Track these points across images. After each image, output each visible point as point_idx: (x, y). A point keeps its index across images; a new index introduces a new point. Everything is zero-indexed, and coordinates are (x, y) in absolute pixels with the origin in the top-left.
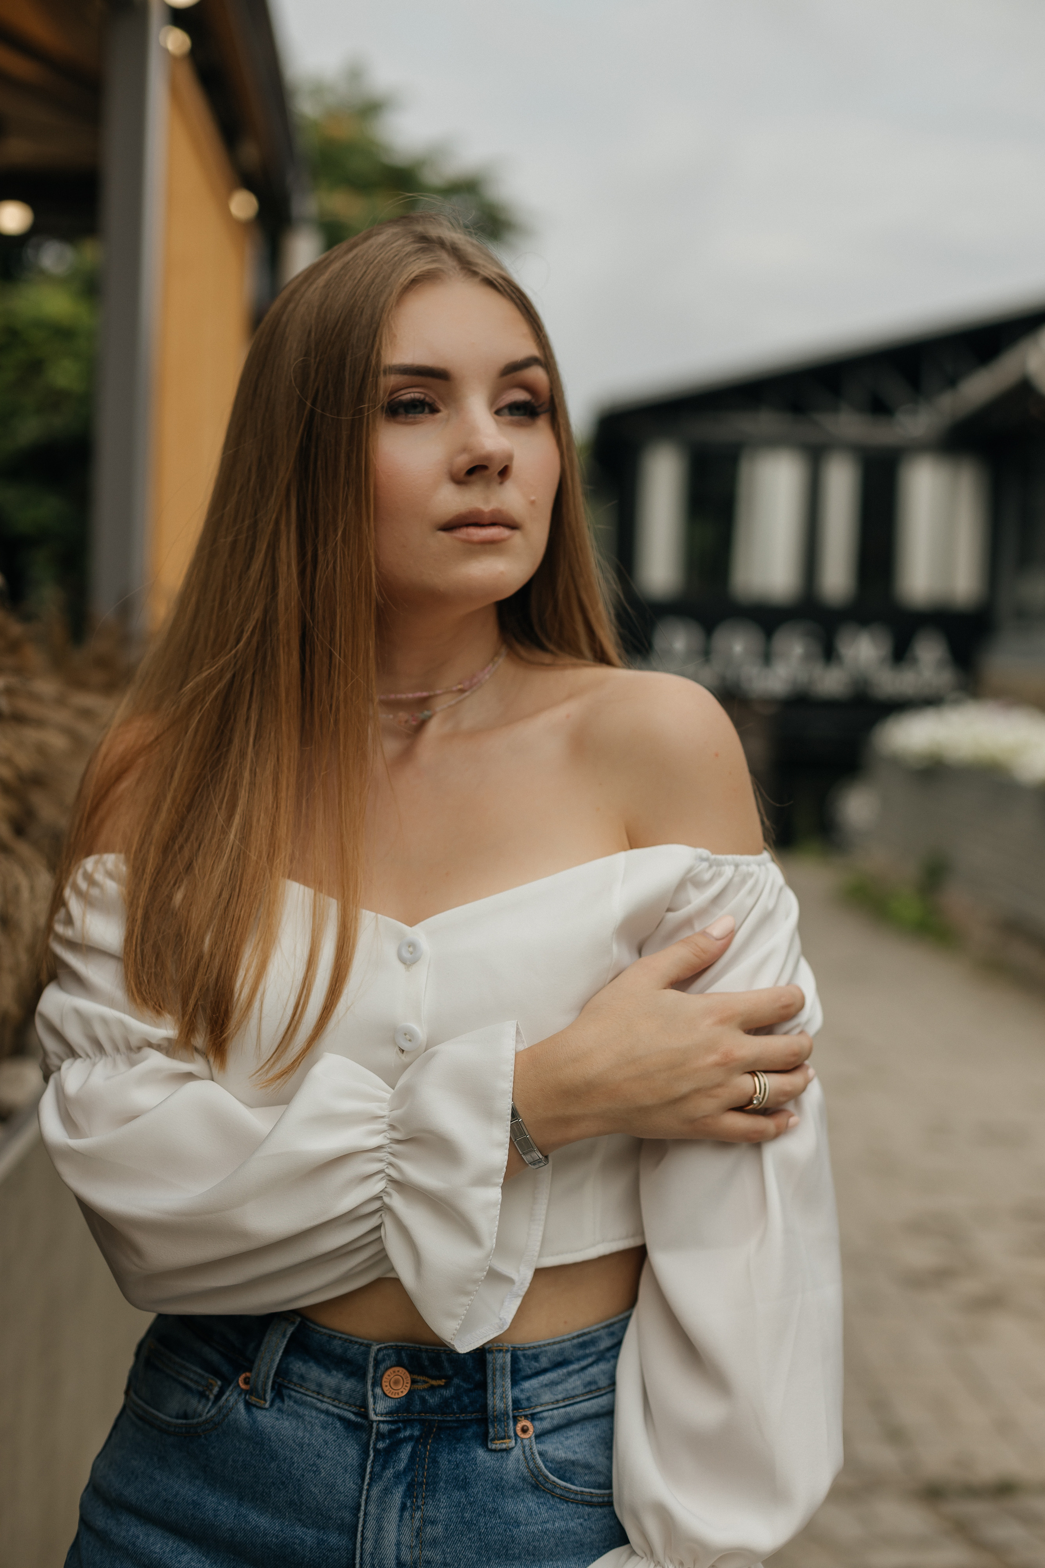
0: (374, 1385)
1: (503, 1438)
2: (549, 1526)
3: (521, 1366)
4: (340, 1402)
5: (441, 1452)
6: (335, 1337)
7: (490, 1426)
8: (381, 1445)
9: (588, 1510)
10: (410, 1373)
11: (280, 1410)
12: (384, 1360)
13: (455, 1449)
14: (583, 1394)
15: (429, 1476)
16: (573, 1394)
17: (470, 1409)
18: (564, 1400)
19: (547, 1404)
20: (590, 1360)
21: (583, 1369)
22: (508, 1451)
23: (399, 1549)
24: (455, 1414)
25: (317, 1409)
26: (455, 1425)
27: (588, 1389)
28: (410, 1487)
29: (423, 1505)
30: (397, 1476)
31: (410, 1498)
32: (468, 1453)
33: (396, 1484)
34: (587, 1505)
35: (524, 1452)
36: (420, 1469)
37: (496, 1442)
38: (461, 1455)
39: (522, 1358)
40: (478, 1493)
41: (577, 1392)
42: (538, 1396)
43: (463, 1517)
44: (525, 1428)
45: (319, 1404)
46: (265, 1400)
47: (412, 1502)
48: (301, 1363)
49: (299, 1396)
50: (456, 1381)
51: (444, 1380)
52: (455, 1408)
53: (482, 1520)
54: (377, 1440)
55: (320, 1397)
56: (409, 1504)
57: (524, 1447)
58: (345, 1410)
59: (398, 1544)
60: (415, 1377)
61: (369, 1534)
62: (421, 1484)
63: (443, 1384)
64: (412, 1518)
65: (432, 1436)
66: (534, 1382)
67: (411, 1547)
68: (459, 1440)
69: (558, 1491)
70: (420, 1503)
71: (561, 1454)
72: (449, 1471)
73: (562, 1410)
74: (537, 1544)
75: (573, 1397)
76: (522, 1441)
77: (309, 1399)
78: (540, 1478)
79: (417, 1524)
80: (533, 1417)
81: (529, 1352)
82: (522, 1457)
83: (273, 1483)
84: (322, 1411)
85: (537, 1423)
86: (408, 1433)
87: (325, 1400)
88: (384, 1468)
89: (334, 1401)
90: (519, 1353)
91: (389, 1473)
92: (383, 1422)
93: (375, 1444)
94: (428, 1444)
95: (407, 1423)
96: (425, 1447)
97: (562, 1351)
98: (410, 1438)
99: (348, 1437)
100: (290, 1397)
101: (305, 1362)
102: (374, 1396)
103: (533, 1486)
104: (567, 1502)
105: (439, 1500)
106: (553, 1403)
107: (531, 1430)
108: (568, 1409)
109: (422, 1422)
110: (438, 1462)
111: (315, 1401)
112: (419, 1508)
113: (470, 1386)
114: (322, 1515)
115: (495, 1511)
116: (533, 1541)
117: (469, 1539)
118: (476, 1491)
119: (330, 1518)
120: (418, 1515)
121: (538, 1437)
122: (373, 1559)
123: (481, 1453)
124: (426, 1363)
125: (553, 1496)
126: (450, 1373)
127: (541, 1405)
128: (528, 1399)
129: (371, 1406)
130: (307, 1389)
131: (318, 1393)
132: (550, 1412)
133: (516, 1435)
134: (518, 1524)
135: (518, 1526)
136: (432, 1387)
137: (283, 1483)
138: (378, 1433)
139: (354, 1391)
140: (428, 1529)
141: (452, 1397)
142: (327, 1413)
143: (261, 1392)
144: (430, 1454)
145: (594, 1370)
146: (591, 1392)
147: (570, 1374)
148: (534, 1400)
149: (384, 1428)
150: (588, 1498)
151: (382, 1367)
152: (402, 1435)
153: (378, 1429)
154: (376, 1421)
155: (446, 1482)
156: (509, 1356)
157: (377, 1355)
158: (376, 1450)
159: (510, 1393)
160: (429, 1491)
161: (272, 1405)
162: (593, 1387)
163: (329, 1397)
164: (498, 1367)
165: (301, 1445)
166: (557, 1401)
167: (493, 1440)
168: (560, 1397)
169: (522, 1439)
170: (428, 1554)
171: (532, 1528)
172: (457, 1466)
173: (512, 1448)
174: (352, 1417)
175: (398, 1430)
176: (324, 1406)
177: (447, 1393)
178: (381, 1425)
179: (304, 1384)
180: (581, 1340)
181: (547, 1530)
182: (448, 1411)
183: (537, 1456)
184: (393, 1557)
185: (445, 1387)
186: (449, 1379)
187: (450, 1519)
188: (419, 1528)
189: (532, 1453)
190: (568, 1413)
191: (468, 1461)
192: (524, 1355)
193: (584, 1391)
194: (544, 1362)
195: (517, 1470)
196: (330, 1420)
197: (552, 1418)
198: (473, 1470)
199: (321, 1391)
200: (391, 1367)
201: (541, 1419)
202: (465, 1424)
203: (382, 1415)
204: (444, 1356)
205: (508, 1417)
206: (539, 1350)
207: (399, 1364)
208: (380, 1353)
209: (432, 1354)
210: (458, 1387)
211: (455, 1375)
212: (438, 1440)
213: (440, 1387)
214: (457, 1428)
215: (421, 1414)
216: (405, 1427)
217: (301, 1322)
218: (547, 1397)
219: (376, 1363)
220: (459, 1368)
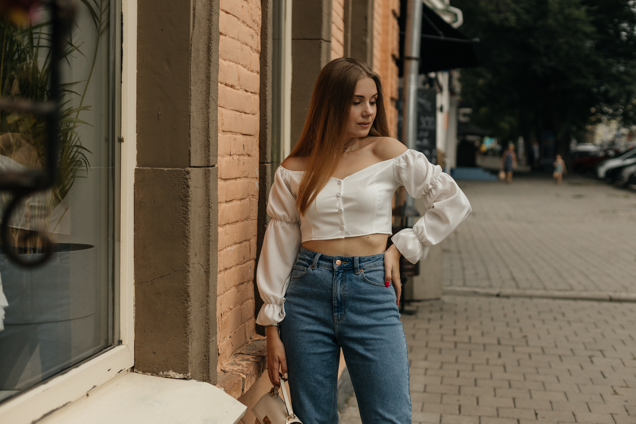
0: (335, 263)
1: (358, 272)
2: (367, 288)
3: (360, 260)
6: (327, 256)
7: (355, 270)
8: (336, 273)
10: (341, 261)
11: (318, 270)
12: (336, 259)
14: (373, 266)
15: (345, 278)
20: (375, 260)
21: (373, 262)
22: (359, 274)
23: (340, 292)
25: (325, 269)
28: (342, 281)
33: (339, 280)
34: (375, 286)
36: (343, 277)
38: (350, 275)
40: (354, 282)
43: (351, 286)
46: (315, 268)
50: (349, 262)
52: (349, 267)
53: (355, 287)
54: (335, 273)
56: (341, 284)
57: (362, 274)
58: (330, 268)
59: (340, 291)
61: (335, 289)
62: (343, 280)
64: (342, 286)
66: (364, 263)
67: (342, 291)
68: (350, 273)
69: (369, 282)
70: (343, 283)
71: (369, 276)
72: (348, 278)
75: (371, 266)
78: (365, 280)
79: (343, 287)
80: (364, 269)
81: (362, 258)
82: (361, 276)
83: (318, 283)
84: (326, 269)
85: (364, 270)
86: (341, 271)
88: (337, 277)
89: (328, 267)
91: (338, 278)
92: (336, 269)
95: (341, 269)
96: (344, 274)
97: (369, 258)
98: (341, 272)
99: (330, 273)
100: (320, 267)
101: (322, 261)
102: (335, 265)
104: (371, 284)
105: (347, 283)
107: (363, 271)
108: (370, 268)
109: (343, 269)
110: (346, 276)
112: (343, 284)
113: (352, 263)
114: (326, 287)
115: (357, 285)
116: (364, 291)
117: (353, 290)
119: (328, 288)
120: (343, 285)
121: (365, 273)
122: (336, 294)
123: (354, 275)
124: (344, 259)
127: (365, 267)
128: (362, 266)
129: (334, 267)
130: (323, 266)
131: (325, 266)
133: (360, 272)
134: (361, 287)
136: (345, 263)
137: (319, 282)
138: (336, 271)
139: (331, 265)
141: (348, 265)
142: (327, 269)
143: (315, 267)
145: (375, 262)
147: (371, 262)
148: (364, 266)
149: (337, 270)
150: (375, 284)
152: (340, 272)
155: (348, 280)
156: (358, 258)
158: (335, 274)
159: (359, 264)
160: (345, 281)
161: (317, 269)
162: (375, 265)
164: (356, 260)
165: (322, 275)
167: (356, 272)
168: (369, 266)
170: (346, 293)
171: (364, 288)
172: (350, 277)
174: (331, 270)
175: (339, 271)
176: (326, 268)
177: (348, 264)
180: (373, 256)
183: (364, 276)
184: (339, 293)
185: (347, 263)
187: (349, 286)
188: (344, 288)
191: (352, 276)
192: (361, 258)
194: (365, 260)
195: (361, 278)
196: (327, 271)
197: (367, 270)
198: (352, 278)
201: (365, 270)
202: (351, 270)
204: (347, 258)
205: (358, 268)
206: (364, 257)
207: (339, 259)
208: (336, 258)
209: (345, 258)
210: (350, 263)
211: (349, 261)
212: (346, 273)
213: (346, 263)
214: (349, 271)
215: (343, 268)
216: (340, 270)
217: (322, 254)
218: (366, 266)
219: (335, 259)
220: (349, 260)
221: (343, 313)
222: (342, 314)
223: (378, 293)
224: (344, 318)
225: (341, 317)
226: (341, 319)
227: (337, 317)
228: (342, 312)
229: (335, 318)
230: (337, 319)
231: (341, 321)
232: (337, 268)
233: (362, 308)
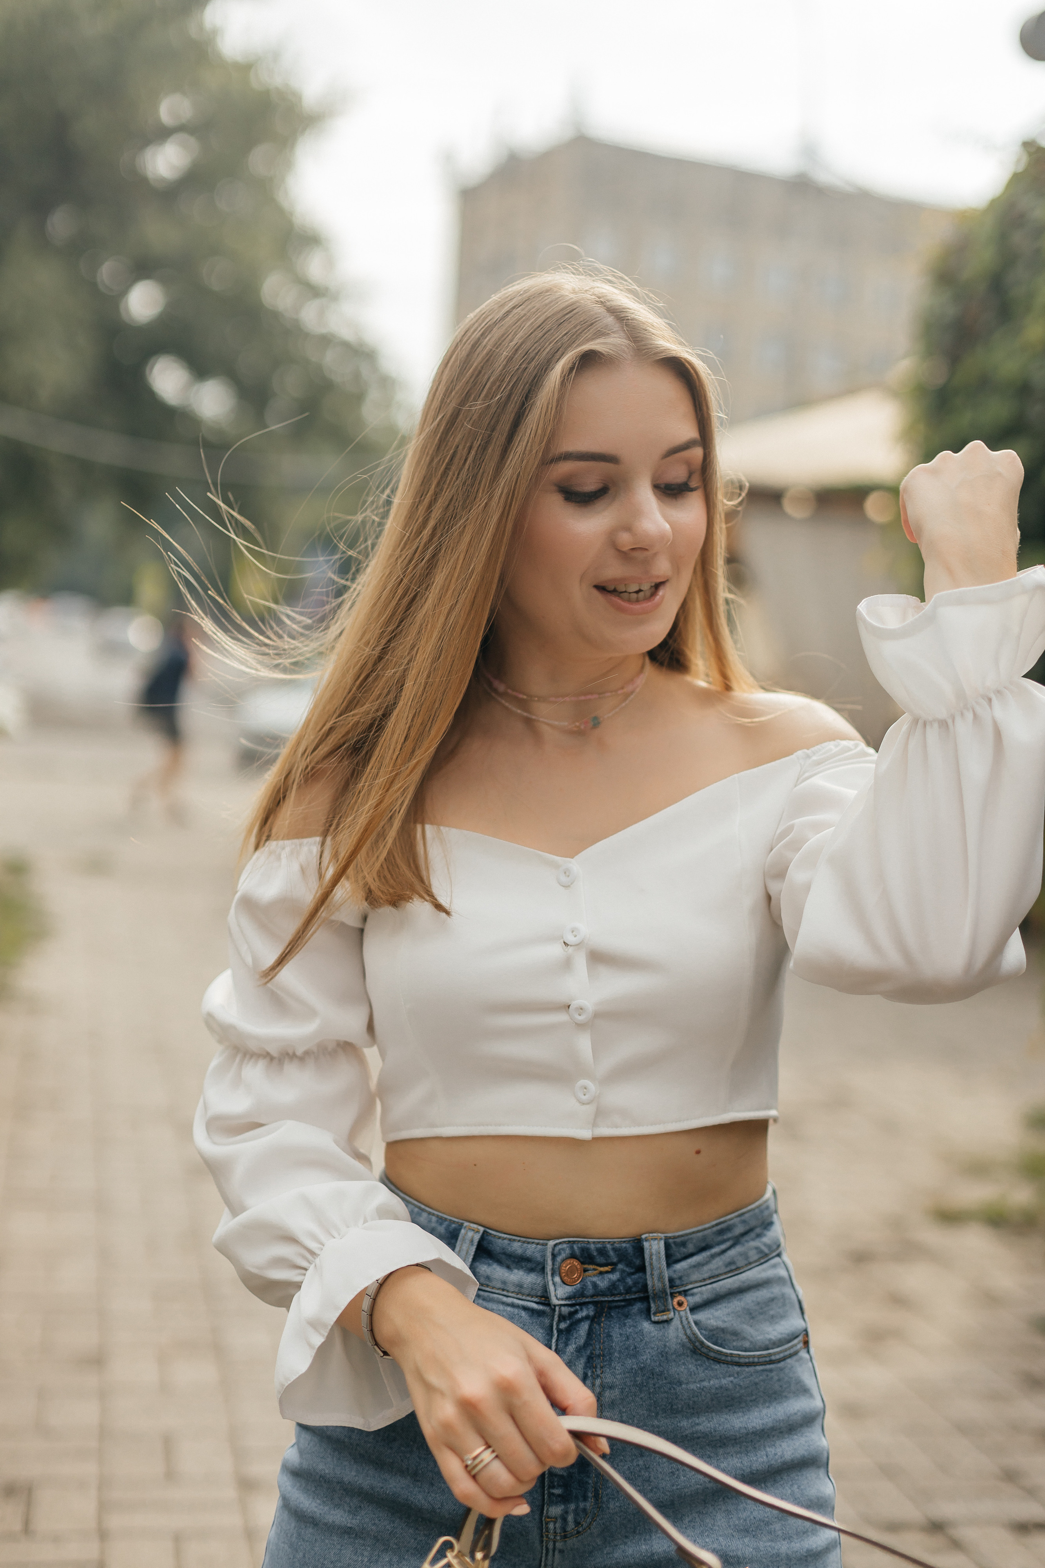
0: (553, 1275)
1: (663, 1311)
2: (706, 1384)
3: (673, 1252)
4: (523, 1295)
5: (613, 1328)
6: (514, 1240)
7: (651, 1302)
8: (563, 1326)
9: (737, 1369)
10: (583, 1263)
12: (560, 1253)
13: (625, 1324)
14: (725, 1273)
15: (605, 1349)
16: (717, 1273)
17: (634, 1289)
18: (710, 1278)
19: (696, 1282)
20: (728, 1244)
21: (724, 1252)
22: (668, 1322)
24: (621, 1294)
25: (503, 1303)
26: (623, 1304)
27: (728, 1269)
28: (590, 1359)
29: (601, 1374)
30: (579, 1350)
31: (590, 1368)
32: (635, 1327)
33: (578, 1357)
34: (736, 1365)
35: (681, 1322)
36: (597, 1343)
37: (658, 1315)
38: (630, 1328)
39: (673, 1245)
40: (646, 1360)
41: (720, 1272)
42: (688, 1275)
43: (635, 1381)
44: (680, 1302)
45: (505, 1299)
47: (593, 1372)
48: (486, 1267)
49: (486, 1294)
50: (620, 1266)
51: (609, 1267)
52: (622, 1289)
53: (651, 1382)
54: (559, 1321)
55: (505, 1293)
56: (589, 1374)
57: (681, 1318)
58: (528, 1301)
60: (586, 1266)
62: (599, 1356)
63: (610, 1270)
64: (594, 1384)
65: (604, 1315)
66: (685, 1264)
68: (627, 1316)
69: (712, 1354)
70: (599, 1372)
71: (713, 1323)
72: (621, 1342)
73: (709, 1286)
74: (696, 1399)
75: (718, 1276)
76: (679, 1313)
77: (495, 1296)
78: (697, 1344)
79: (598, 1389)
80: (686, 1294)
81: (678, 1240)
82: (680, 1326)
84: (508, 1305)
85: (689, 1298)
86: (584, 1314)
87: (510, 1294)
88: (566, 1345)
89: (517, 1294)
90: (671, 1241)
91: (573, 1347)
92: (563, 1305)
93: (558, 1325)
94: (602, 1322)
95: (583, 1305)
96: (599, 1324)
97: (704, 1238)
98: (587, 1317)
99: (533, 1323)
101: (489, 1265)
102: (554, 1284)
103: (691, 1351)
104: (720, 1363)
105: (615, 1368)
106: (701, 1281)
107: (685, 1304)
108: (714, 1285)
109: (595, 1303)
110: (611, 1336)
111: (501, 1297)
112: (598, 1376)
113: (632, 1271)
115: (662, 1373)
116: (693, 1397)
117: (641, 1398)
118: (645, 1357)
120: (598, 1382)
121: (691, 1310)
123: (646, 1326)
124: (595, 1254)
125: (708, 1359)
126: (615, 1260)
127: (691, 1283)
128: (680, 1278)
129: (552, 1294)
130: (493, 1288)
131: (503, 1290)
132: (700, 1289)
133: (674, 1308)
134: (680, 1383)
135: (681, 1385)
136: (601, 1273)
138: (560, 1315)
139: (535, 1284)
140: (607, 1393)
141: (619, 1280)
142: (513, 1305)
144: (604, 1331)
145: (732, 1253)
146: (731, 1271)
147: (713, 1256)
148: (685, 1279)
149: (565, 1310)
150: (737, 1359)
151: (559, 1259)
152: (580, 1315)
153: (560, 1311)
154: (558, 1305)
155: (620, 1352)
156: (662, 1243)
157: (553, 1250)
158: (560, 1331)
159: (666, 1273)
160: (606, 1361)
162: (733, 1267)
163: (512, 1292)
164: (654, 1251)
166: (704, 1280)
167: (655, 1314)
168: (706, 1276)
169: (679, 1311)
171: (692, 1386)
172: (628, 1338)
173: (672, 1319)
174: (535, 1306)
175: (576, 1312)
176: (510, 1300)
177: (615, 1277)
178: (563, 1308)
179: (490, 1284)
180: (719, 1227)
181: (704, 1387)
182: (616, 1292)
183: (693, 1324)
185: (612, 1271)
186: (614, 1264)
187: (625, 1383)
188: (601, 1392)
189: (689, 1322)
190: (714, 1289)
191: (637, 1333)
192: (675, 1243)
193: (726, 1270)
194: (691, 1248)
195: (677, 1337)
196: (516, 1311)
197: (701, 1293)
198: (641, 1340)
199: (505, 1288)
200: (567, 1258)
201: (692, 1295)
202: (630, 1303)
203: (562, 1299)
204: (609, 1246)
205: (666, 1294)
206: (686, 1238)
207: (573, 1256)
208: (557, 1249)
209: (599, 1246)
210: (623, 1271)
211: (620, 1261)
212: (609, 1317)
213: (607, 1272)
214: (624, 1306)
215: (592, 1296)
216: (581, 1309)
217: (484, 1232)
218: (695, 1276)
219: (554, 1256)
220: (622, 1256)
221: (589, 1504)
222: (584, 1510)
223: (749, 1399)
224: (592, 1527)
225: (577, 1523)
226: (578, 1532)
227: (559, 1520)
228: (585, 1498)
229: (551, 1526)
230: (558, 1531)
231: (580, 1538)
232: (566, 1299)
233: (678, 1477)
